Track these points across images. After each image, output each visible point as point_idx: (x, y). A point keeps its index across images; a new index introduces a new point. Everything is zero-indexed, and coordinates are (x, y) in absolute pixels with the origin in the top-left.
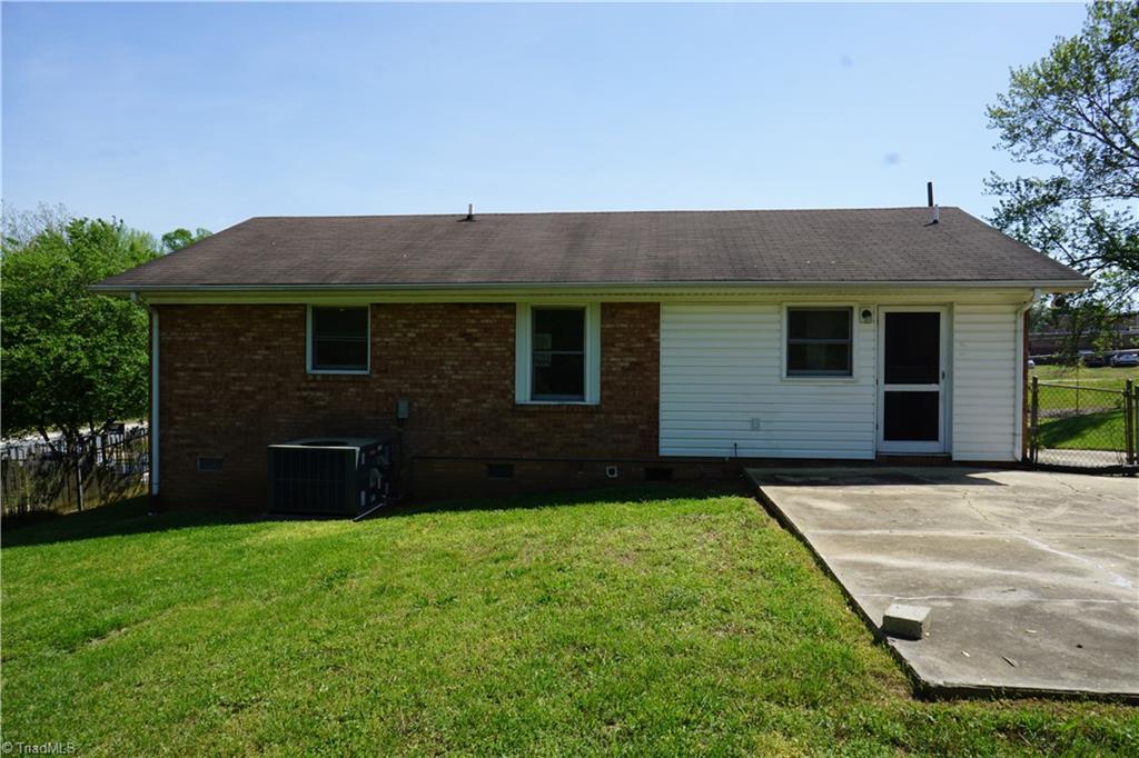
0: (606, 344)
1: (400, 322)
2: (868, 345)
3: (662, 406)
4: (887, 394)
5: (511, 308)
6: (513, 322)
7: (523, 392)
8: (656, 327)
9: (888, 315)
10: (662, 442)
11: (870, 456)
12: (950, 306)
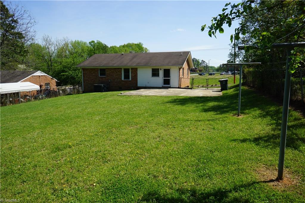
0: (132, 73)
1: (109, 70)
2: (161, 73)
3: (138, 81)
4: (164, 79)
5: (121, 69)
6: (121, 70)
7: (123, 79)
8: (137, 71)
9: (164, 69)
10: (138, 85)
11: (161, 87)
12: (171, 68)
